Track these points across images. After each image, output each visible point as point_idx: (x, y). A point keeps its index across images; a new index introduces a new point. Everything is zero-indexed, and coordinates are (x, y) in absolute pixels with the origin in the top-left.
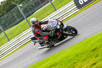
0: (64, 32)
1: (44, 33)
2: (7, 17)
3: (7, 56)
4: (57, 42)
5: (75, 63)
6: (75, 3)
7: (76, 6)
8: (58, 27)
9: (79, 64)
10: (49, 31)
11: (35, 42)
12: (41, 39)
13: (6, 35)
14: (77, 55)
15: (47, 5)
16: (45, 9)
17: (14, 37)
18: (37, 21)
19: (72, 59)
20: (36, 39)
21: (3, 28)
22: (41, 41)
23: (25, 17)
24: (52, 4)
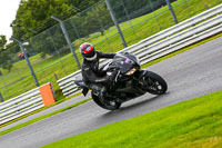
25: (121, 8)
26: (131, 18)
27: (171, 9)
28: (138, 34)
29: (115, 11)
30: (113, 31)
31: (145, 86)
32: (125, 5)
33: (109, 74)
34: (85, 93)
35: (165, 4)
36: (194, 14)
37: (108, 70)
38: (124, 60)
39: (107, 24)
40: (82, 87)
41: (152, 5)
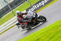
0: (38, 20)
1: (25, 20)
4: (33, 27)
8: (34, 16)
10: (28, 19)
11: (19, 27)
12: (23, 24)
15: (10, 12)
16: (8, 15)
18: (20, 12)
20: (20, 24)
22: (23, 25)
24: (13, 12)
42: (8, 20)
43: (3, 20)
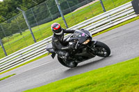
2: (38, 10)
3: (30, 62)
5: (122, 85)
6: (133, 6)
7: (133, 10)
9: (128, 88)
13: (32, 33)
14: (126, 76)
16: (90, 7)
17: (43, 38)
19: (118, 79)
21: (30, 24)
23: (61, 13)
24: (101, 3)
25: (33, 18)
26: (39, 25)
27: (64, 19)
28: (43, 35)
29: (28, 20)
30: (27, 32)
31: (95, 52)
32: (36, 16)
33: (71, 43)
34: (53, 56)
35: (60, 16)
36: (78, 23)
37: (70, 41)
38: (81, 34)
39: (24, 28)
40: (51, 52)
41: (52, 16)
42: (86, 19)
43: (77, 16)
